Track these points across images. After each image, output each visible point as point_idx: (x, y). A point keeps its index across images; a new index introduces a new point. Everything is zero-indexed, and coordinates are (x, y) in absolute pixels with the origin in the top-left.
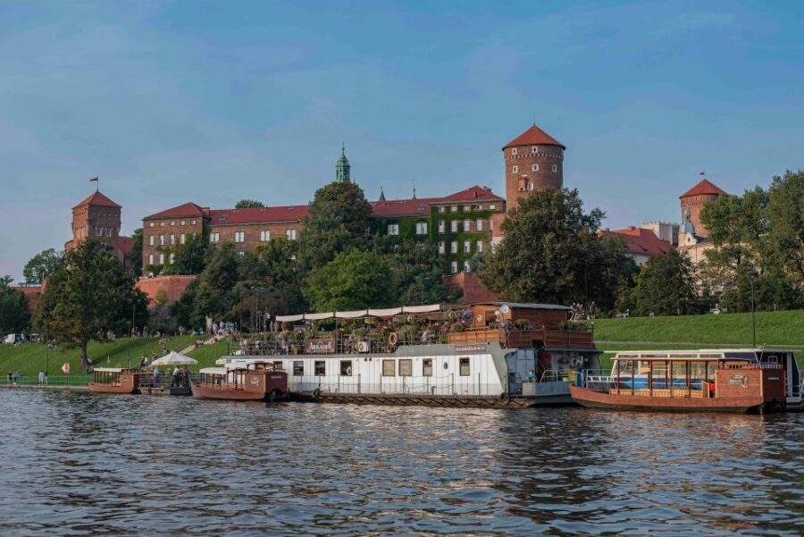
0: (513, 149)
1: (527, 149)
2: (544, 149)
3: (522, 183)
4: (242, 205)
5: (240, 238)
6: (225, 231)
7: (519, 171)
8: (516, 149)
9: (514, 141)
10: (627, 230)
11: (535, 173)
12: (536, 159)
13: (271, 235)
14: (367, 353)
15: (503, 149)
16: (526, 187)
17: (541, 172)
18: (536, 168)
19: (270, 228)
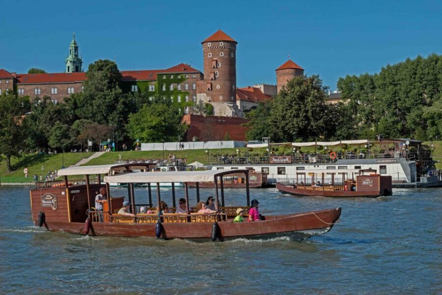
0: (209, 43)
1: (217, 43)
2: (226, 44)
3: (214, 63)
4: (32, 72)
5: (38, 92)
6: (28, 88)
7: (212, 56)
8: (210, 43)
9: (209, 38)
10: (246, 88)
11: (221, 57)
12: (222, 49)
13: (58, 90)
14: (316, 163)
15: (202, 43)
16: (216, 65)
17: (225, 57)
18: (222, 54)
19: (58, 86)
